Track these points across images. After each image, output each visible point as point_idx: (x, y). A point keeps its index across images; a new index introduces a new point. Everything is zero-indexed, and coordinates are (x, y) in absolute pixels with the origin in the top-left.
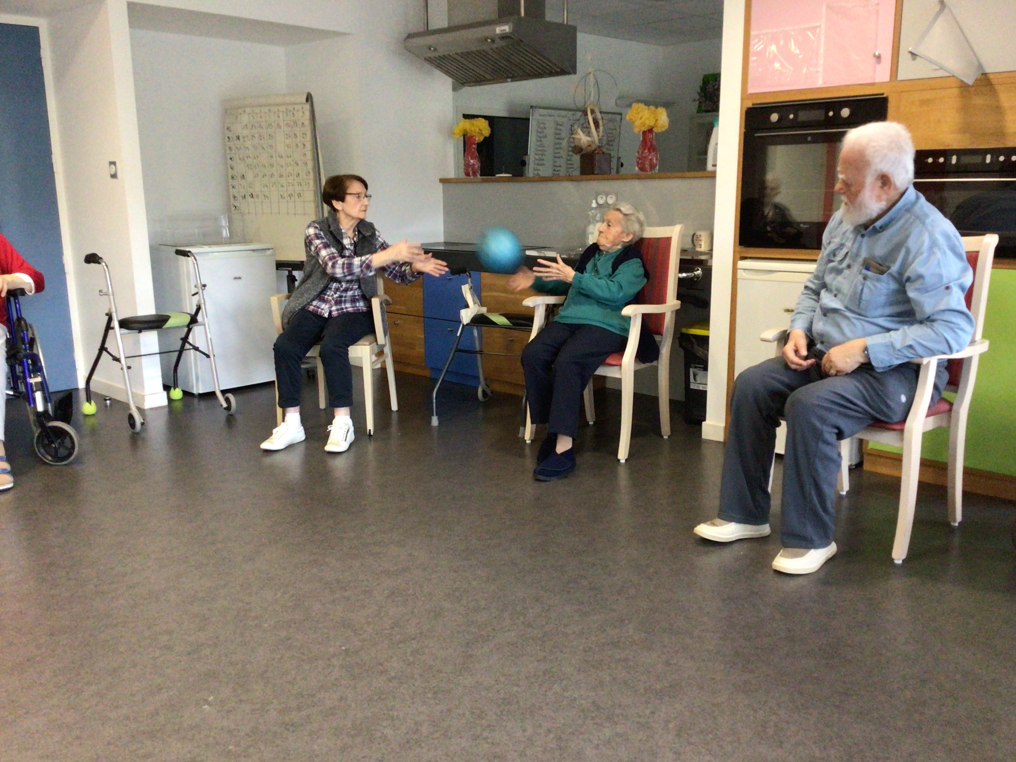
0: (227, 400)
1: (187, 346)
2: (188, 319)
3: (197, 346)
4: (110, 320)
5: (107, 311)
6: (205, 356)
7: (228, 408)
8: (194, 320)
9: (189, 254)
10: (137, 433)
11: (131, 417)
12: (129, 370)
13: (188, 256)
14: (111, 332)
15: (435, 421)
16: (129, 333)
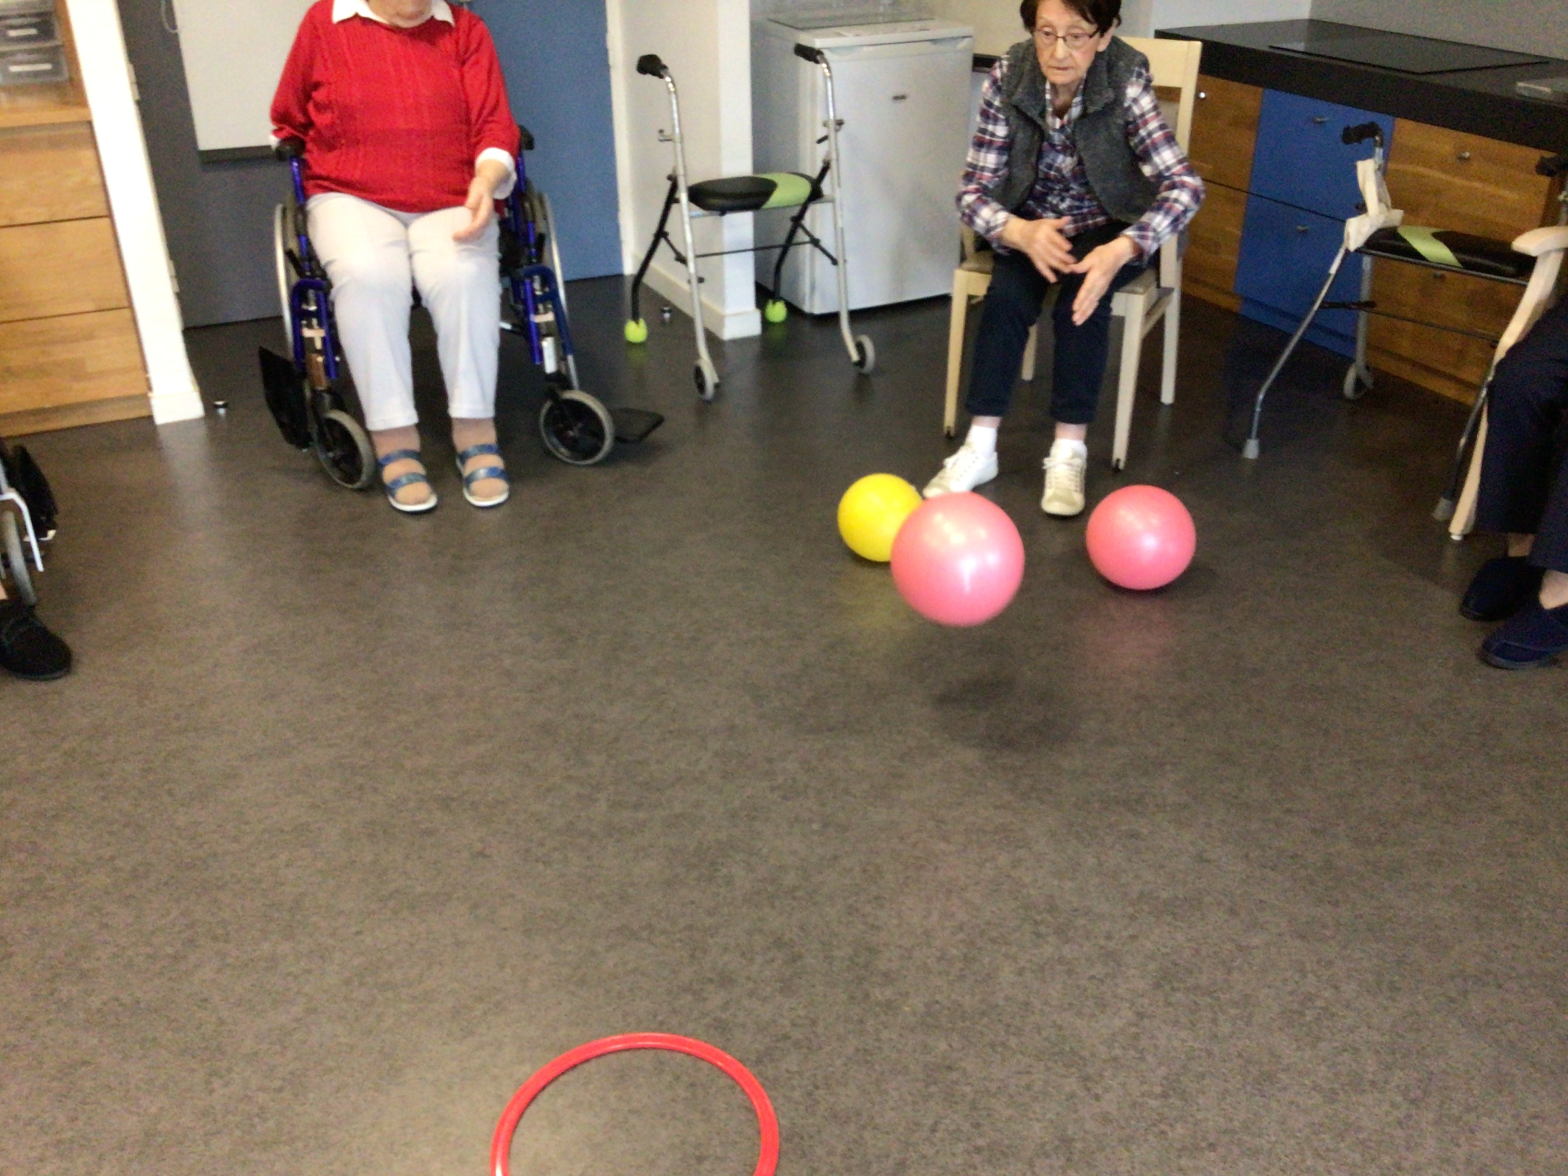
0: (860, 347)
1: (801, 236)
2: (805, 189)
3: (817, 235)
4: (674, 188)
5: (669, 172)
6: (828, 261)
7: (861, 363)
8: (815, 191)
9: (818, 57)
10: (708, 402)
11: (699, 373)
12: (702, 285)
13: (817, 62)
14: (674, 207)
15: (1252, 450)
16: (704, 216)
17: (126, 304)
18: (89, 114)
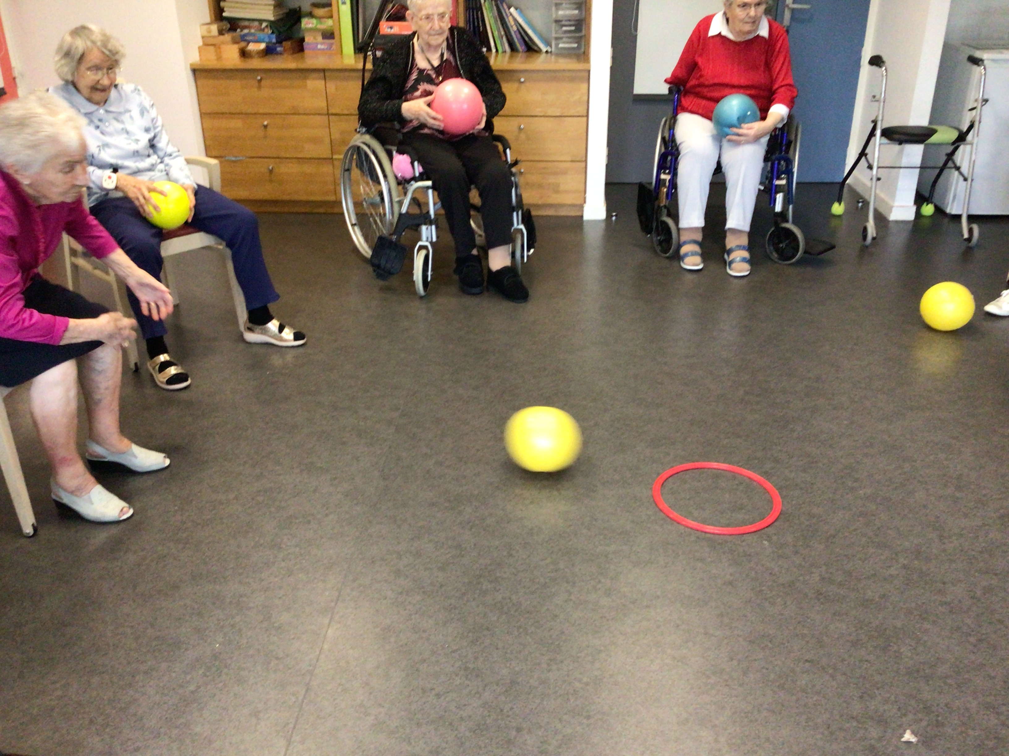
0: (971, 231)
1: (950, 164)
2: (956, 136)
3: (959, 164)
4: (874, 128)
5: (873, 119)
6: (962, 179)
7: (969, 240)
8: (962, 138)
9: (980, 63)
10: (867, 247)
11: (865, 229)
12: (878, 182)
13: (979, 66)
14: (873, 139)
16: (888, 144)
17: (584, 159)
18: (590, 66)
